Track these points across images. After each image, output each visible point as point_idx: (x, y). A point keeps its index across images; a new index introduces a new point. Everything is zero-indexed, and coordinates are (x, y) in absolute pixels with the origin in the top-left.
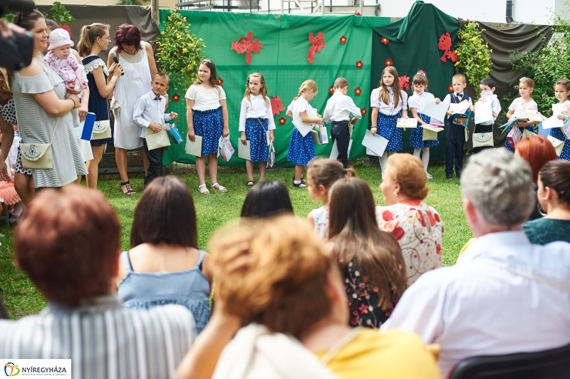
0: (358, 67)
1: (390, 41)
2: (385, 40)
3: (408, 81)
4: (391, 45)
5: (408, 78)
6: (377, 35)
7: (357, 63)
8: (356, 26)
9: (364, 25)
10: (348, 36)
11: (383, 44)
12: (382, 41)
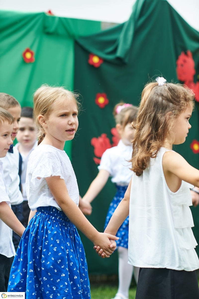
1: (105, 61)
2: (96, 59)
4: (107, 68)
6: (81, 50)
8: (48, 34)
9: (61, 31)
10: (34, 50)
11: (92, 67)
12: (90, 62)
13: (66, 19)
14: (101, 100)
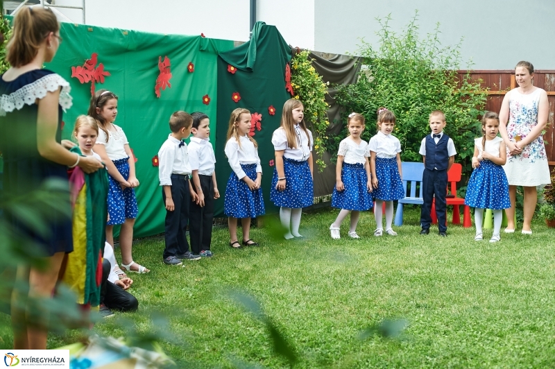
0: (204, 102)
1: (238, 69)
2: (232, 68)
3: (260, 120)
4: (240, 74)
5: (260, 115)
6: (222, 63)
7: (204, 98)
8: (202, 51)
9: (210, 49)
10: (194, 63)
11: (230, 73)
12: (229, 70)
13: (212, 39)
14: (236, 97)
